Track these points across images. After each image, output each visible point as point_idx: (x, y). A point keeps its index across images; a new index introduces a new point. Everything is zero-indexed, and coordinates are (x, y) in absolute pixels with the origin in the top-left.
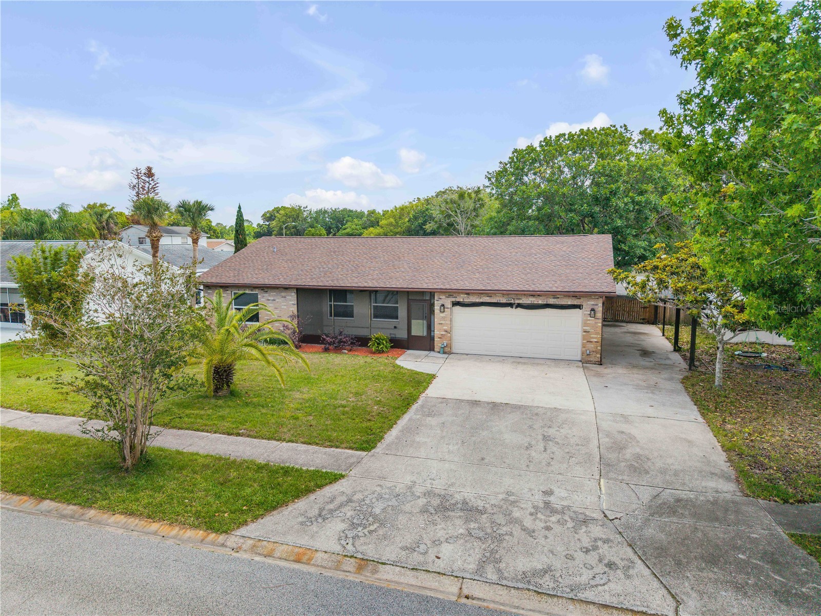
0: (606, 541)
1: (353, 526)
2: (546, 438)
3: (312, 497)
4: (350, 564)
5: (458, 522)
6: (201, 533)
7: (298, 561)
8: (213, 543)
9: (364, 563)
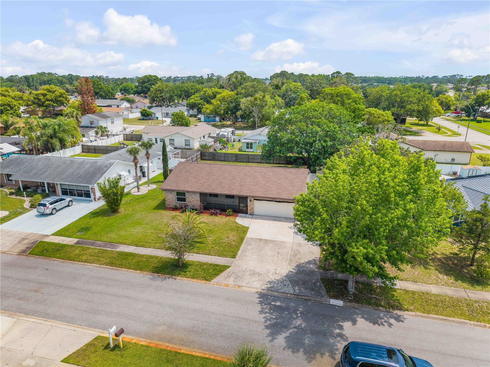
0: (285, 280)
1: (236, 279)
2: (278, 253)
3: (225, 272)
4: (237, 287)
5: (257, 277)
6: (205, 281)
7: (226, 286)
8: (208, 284)
9: (239, 286)
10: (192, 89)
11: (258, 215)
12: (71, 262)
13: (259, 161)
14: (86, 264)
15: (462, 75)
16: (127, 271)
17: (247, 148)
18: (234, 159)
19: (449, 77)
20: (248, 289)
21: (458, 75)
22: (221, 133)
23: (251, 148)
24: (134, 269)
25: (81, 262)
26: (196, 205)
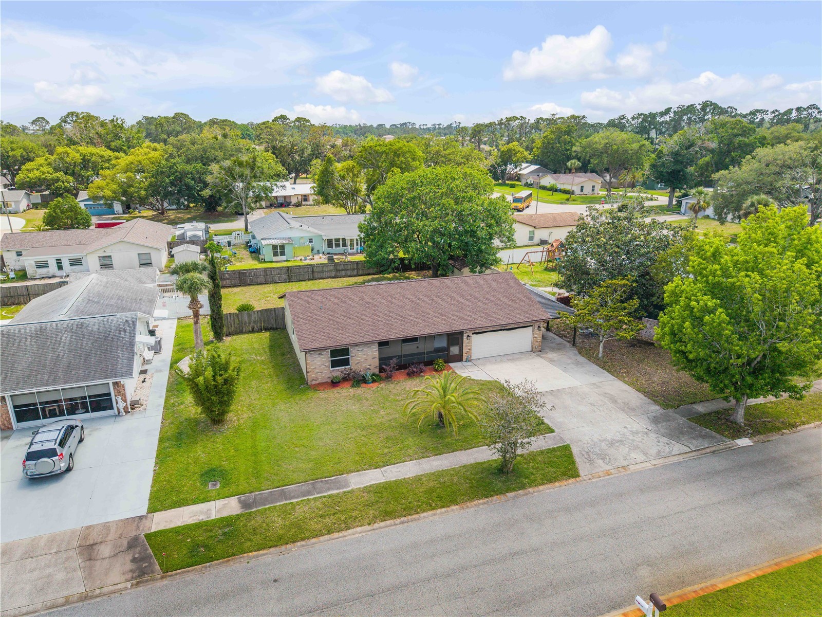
0: (658, 437)
1: (603, 459)
2: (592, 405)
4: (622, 470)
5: (622, 447)
6: (573, 480)
8: (582, 481)
9: (624, 468)
10: (13, 150)
11: (479, 359)
12: (299, 544)
13: (333, 274)
14: (336, 535)
15: (414, 124)
16: (434, 515)
17: (275, 254)
18: (285, 276)
19: (399, 126)
20: (638, 467)
21: (410, 123)
22: (189, 234)
23: (283, 254)
24: (443, 507)
25: (323, 535)
26: (372, 367)
